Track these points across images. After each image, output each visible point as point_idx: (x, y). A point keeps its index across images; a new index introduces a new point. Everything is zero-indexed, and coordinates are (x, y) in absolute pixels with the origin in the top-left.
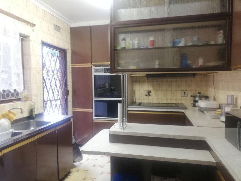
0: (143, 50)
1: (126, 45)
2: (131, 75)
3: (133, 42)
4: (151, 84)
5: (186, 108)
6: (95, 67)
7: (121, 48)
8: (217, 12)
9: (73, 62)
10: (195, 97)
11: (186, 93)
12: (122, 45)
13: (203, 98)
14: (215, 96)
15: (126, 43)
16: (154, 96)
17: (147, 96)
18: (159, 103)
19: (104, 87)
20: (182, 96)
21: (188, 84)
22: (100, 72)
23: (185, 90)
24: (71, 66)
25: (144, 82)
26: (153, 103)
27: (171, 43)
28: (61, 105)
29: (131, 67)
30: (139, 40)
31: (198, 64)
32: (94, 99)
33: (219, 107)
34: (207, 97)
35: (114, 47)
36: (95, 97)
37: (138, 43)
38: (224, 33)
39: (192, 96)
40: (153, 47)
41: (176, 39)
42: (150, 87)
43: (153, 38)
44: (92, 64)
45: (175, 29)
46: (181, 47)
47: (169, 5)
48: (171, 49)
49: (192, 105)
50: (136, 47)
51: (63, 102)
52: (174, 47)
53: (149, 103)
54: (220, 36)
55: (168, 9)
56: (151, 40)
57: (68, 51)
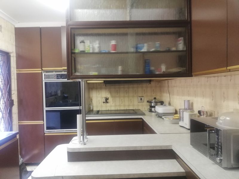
0: (106, 55)
1: (85, 48)
2: (87, 82)
3: (93, 45)
4: (108, 91)
5: (144, 114)
6: (46, 72)
7: (79, 52)
8: (177, 19)
9: (18, 67)
10: (151, 102)
11: (142, 99)
12: (80, 47)
13: (158, 104)
14: (170, 101)
15: (84, 46)
16: (112, 102)
17: (104, 103)
18: (118, 110)
19: (56, 94)
20: (139, 102)
21: (144, 90)
22: (52, 78)
23: (140, 96)
24: (15, 72)
25: (101, 88)
26: (111, 110)
27: (134, 48)
28: (3, 118)
29: (92, 73)
30: (99, 44)
31: (161, 70)
32: (45, 109)
33: (175, 112)
34: (162, 103)
35: (71, 50)
36: (46, 107)
37: (98, 47)
38: (185, 40)
39: (148, 102)
40: (116, 52)
41: (139, 44)
42: (107, 93)
43: (115, 42)
44: (42, 70)
45: (137, 34)
46: (144, 53)
47: (131, 8)
48: (134, 54)
49: (149, 110)
50: (97, 50)
51: (6, 115)
52: (137, 52)
53: (107, 110)
54: (181, 43)
55: (130, 12)
56: (113, 44)
57: (12, 55)
